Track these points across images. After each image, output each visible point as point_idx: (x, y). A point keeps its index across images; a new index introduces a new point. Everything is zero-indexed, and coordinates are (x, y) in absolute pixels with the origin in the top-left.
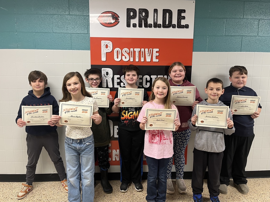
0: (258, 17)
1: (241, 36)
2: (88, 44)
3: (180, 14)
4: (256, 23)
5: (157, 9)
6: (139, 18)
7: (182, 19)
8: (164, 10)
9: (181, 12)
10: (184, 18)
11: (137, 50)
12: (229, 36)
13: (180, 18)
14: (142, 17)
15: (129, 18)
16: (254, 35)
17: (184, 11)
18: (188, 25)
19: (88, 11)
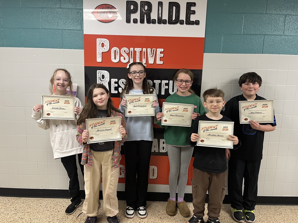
0: (284, 12)
1: (263, 35)
2: (82, 42)
3: (189, 8)
4: (282, 19)
5: (162, 2)
6: (140, 12)
7: (191, 14)
8: (170, 3)
9: (190, 5)
10: (194, 12)
11: (138, 50)
12: (249, 34)
14: (144, 11)
15: (129, 12)
16: (279, 34)
17: (194, 4)
18: (199, 21)
19: (81, 4)
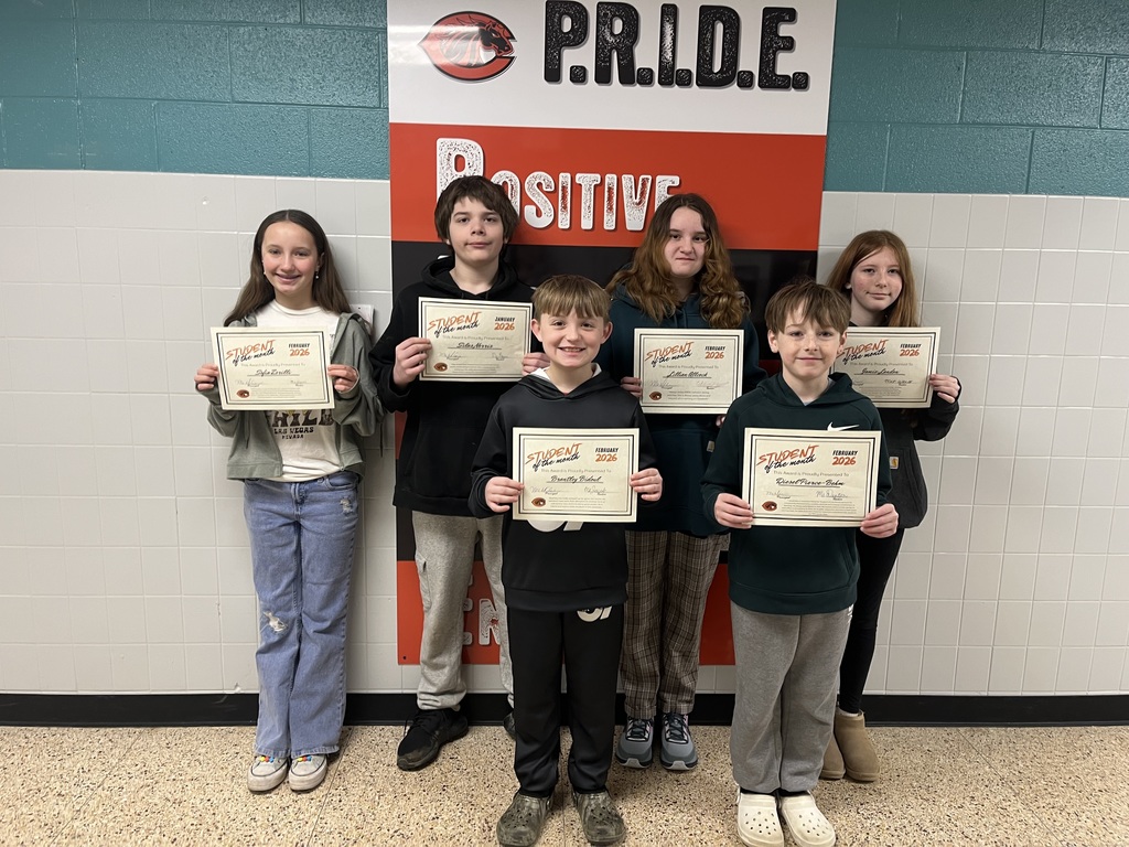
0: (1101, 47)
1: (1028, 125)
2: (381, 153)
3: (771, 28)
4: (1094, 71)
5: (674, 7)
6: (597, 43)
7: (780, 49)
8: (703, 9)
9: (774, 18)
10: (789, 44)
11: (587, 180)
12: (981, 124)
13: (774, 43)
14: (611, 39)
15: (556, 42)
16: (1086, 122)
17: (790, 15)
18: (806, 75)
19: (379, 10)
